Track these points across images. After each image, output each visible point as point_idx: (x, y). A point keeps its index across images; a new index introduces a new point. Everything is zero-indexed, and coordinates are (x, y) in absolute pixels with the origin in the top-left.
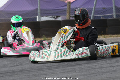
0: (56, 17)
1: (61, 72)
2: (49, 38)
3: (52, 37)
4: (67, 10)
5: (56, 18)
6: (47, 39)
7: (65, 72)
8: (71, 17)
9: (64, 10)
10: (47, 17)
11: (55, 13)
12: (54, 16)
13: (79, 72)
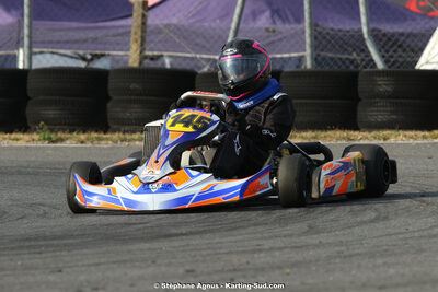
0: (89, 57)
1: (102, 260)
2: (60, 135)
3: (71, 131)
4: (133, 30)
5: (92, 60)
6: (53, 136)
7: (114, 263)
8: (146, 57)
9: (121, 30)
10: (56, 57)
11: (85, 41)
12: (81, 52)
13: (169, 264)
